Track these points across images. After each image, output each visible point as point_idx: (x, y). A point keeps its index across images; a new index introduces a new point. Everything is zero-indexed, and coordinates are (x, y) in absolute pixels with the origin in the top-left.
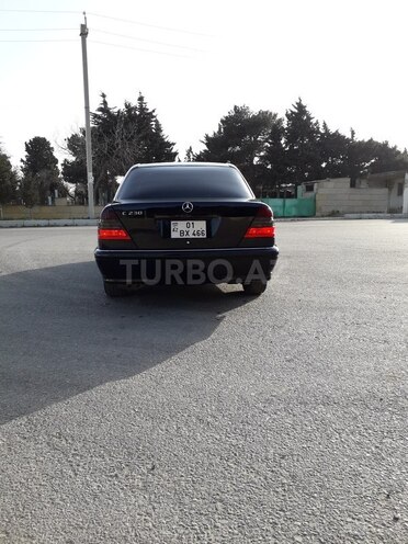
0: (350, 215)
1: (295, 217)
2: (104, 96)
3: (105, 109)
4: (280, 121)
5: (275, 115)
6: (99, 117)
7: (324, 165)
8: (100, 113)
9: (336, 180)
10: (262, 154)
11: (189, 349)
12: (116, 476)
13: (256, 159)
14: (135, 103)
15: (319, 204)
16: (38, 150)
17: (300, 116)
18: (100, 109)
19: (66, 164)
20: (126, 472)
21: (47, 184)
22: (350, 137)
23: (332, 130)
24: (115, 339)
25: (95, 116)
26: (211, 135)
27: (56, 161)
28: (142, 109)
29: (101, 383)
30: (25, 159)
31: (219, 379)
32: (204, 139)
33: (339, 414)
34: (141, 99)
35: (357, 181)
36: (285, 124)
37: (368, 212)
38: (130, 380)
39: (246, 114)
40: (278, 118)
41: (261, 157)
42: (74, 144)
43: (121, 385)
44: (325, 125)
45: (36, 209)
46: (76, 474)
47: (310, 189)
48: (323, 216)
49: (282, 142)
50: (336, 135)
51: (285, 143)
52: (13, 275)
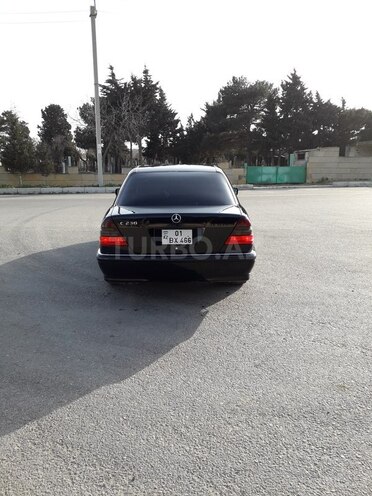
0: (339, 183)
1: (286, 184)
2: (111, 68)
3: (113, 81)
4: (276, 91)
5: (271, 85)
6: (108, 89)
7: (316, 132)
8: (108, 85)
9: (326, 149)
10: (258, 121)
11: (173, 351)
12: (104, 486)
13: (253, 127)
14: (140, 76)
15: (309, 171)
16: (53, 116)
17: (294, 87)
18: (108, 81)
19: (78, 131)
20: (112, 482)
21: (61, 148)
22: (341, 106)
23: (325, 100)
24: (112, 336)
25: (104, 87)
26: (211, 104)
27: (69, 127)
28: (147, 81)
29: (98, 387)
30: (41, 125)
31: (196, 386)
32: (204, 108)
33: (290, 427)
34: (146, 72)
35: (347, 148)
36: (280, 94)
37: (355, 180)
38: (122, 385)
39: (244, 84)
40: (274, 88)
41: (257, 125)
42: (85, 112)
43: (114, 389)
44: (318, 95)
45: (51, 177)
46: (73, 483)
47: (301, 157)
48: (313, 183)
49: (277, 111)
50: (328, 104)
51: (280, 112)
52: (29, 257)
